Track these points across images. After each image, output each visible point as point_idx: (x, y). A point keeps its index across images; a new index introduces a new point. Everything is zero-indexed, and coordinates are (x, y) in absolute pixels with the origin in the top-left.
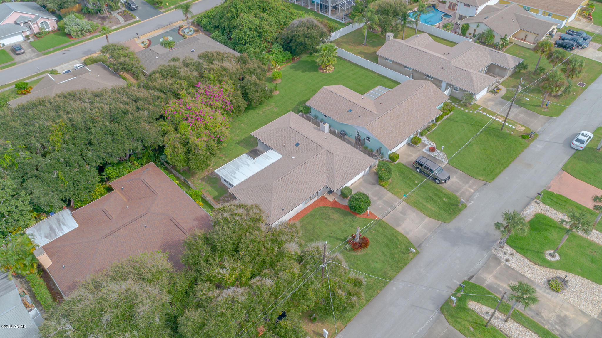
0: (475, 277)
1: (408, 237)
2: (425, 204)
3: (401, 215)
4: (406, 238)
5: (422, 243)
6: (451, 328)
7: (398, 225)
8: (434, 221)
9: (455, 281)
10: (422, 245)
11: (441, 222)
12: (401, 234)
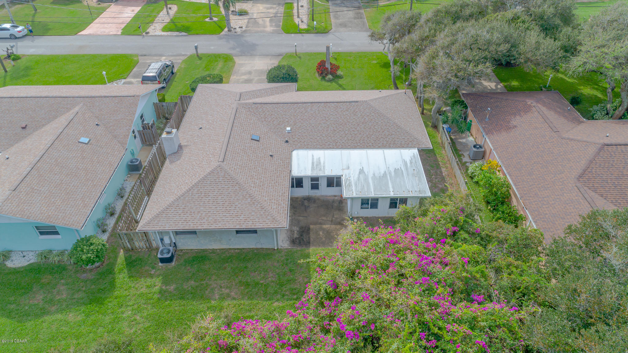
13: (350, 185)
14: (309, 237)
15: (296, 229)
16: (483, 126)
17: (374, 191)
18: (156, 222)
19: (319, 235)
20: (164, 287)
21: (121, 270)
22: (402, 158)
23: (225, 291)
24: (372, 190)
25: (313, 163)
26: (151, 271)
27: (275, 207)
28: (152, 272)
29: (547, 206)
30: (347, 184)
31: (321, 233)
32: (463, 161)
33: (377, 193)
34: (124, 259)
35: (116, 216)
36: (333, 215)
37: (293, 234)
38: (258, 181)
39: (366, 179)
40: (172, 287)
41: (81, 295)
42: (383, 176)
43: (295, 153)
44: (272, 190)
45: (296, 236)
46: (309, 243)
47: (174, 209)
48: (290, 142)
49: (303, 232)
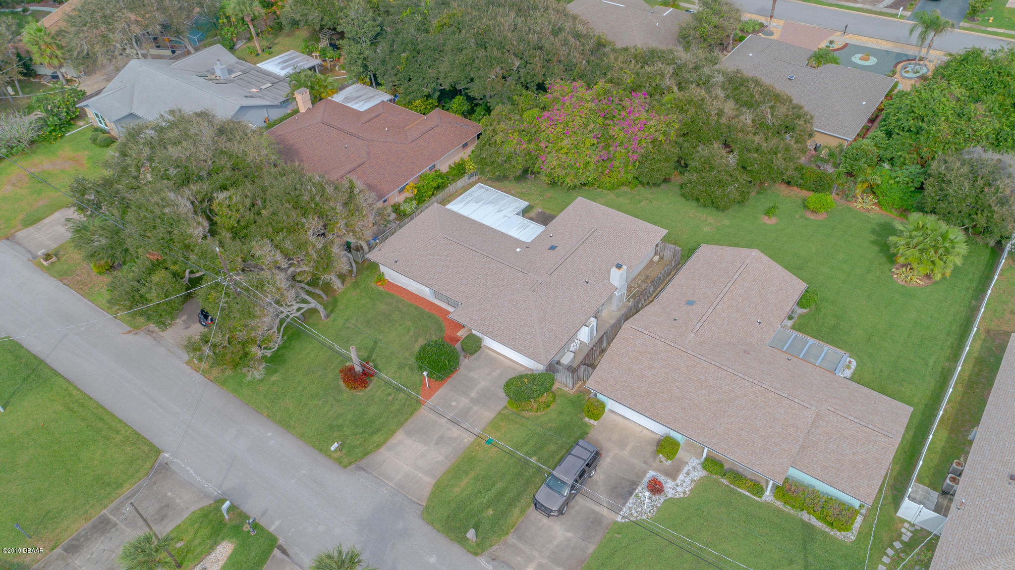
0: (286, 558)
1: (383, 450)
2: (471, 476)
3: (435, 437)
5: (367, 472)
6: (187, 514)
7: (409, 434)
8: (426, 492)
9: (277, 523)
10: (362, 473)
11: (424, 504)
12: (388, 439)
13: (518, 207)
22: (462, 207)
25: (524, 229)
39: (503, 206)
42: (491, 203)
43: (527, 240)
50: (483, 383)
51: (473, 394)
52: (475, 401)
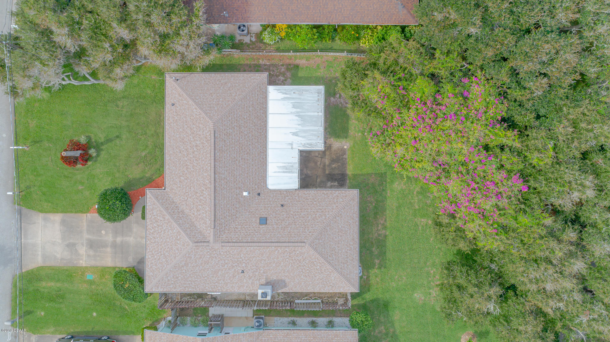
1: (41, 215)
2: (59, 285)
3: (71, 241)
4: (41, 211)
5: (21, 220)
7: (63, 222)
8: (31, 266)
10: (18, 217)
11: (23, 271)
12: (50, 212)
13: (311, 144)
14: (337, 174)
15: (329, 184)
16: (234, 20)
17: (317, 127)
18: (353, 280)
19: (335, 167)
20: (377, 267)
21: (363, 299)
22: (280, 100)
23: (380, 227)
24: (317, 128)
25: (284, 172)
26: (364, 279)
27: (341, 199)
28: (365, 277)
29: (343, 10)
30: (309, 147)
31: (334, 166)
32: (249, 42)
33: (320, 124)
34: (355, 300)
35: (314, 319)
36: (316, 156)
37: (335, 186)
38: (318, 214)
39: (305, 131)
40: (377, 261)
41: (382, 319)
42: (301, 118)
43: (271, 186)
44: (324, 203)
45: (336, 184)
46: (342, 174)
47: (344, 271)
48: (259, 191)
49: (332, 178)
50: (132, 238)
51: (119, 239)
52: (114, 245)
